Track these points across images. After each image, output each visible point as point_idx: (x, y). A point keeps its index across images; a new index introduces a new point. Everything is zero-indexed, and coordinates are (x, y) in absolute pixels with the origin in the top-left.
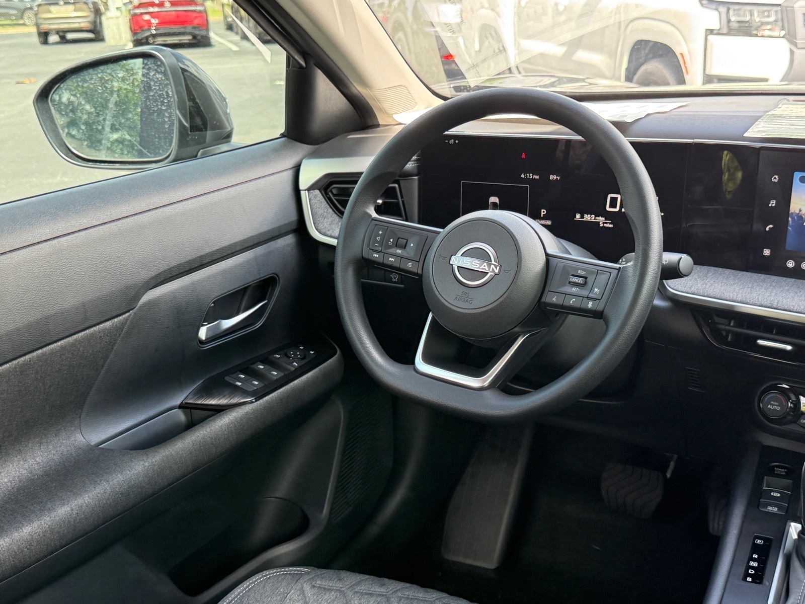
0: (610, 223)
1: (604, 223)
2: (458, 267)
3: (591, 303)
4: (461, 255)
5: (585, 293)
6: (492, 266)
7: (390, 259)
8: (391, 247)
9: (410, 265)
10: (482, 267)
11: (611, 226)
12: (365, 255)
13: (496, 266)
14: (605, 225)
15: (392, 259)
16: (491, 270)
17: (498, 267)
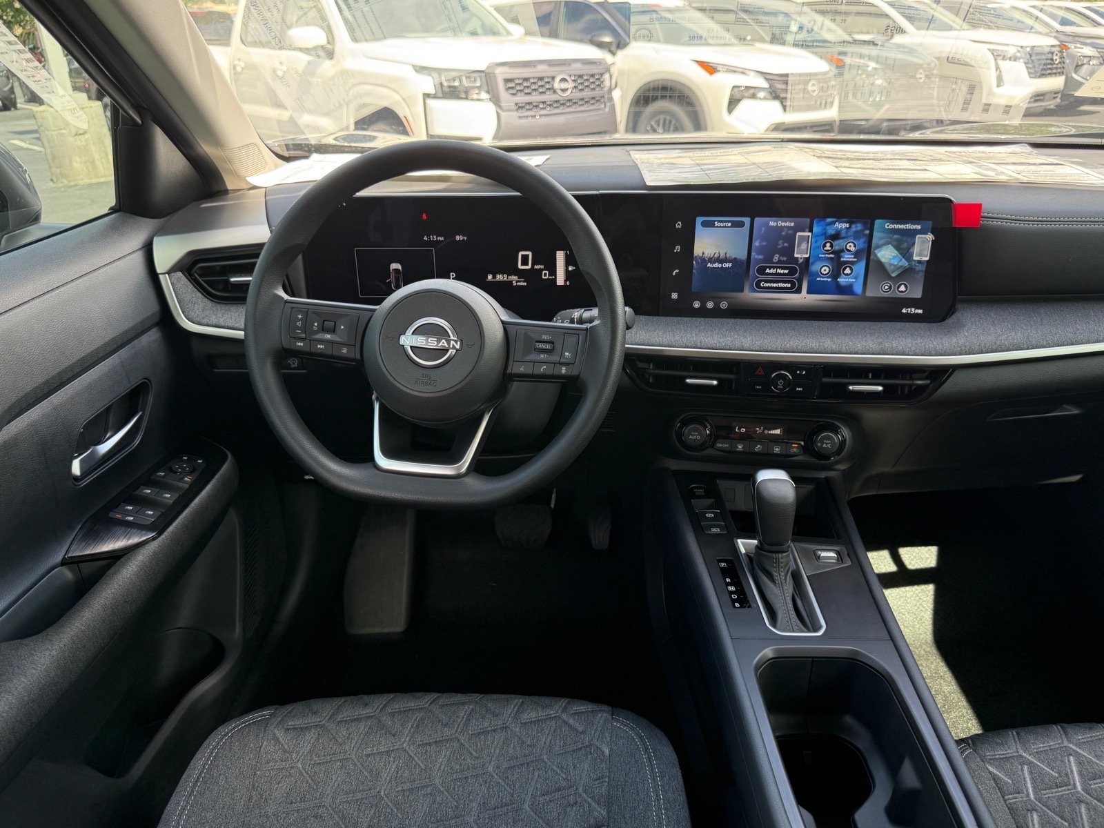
0: (523, 281)
1: (517, 282)
2: (411, 347)
3: (564, 368)
4: (413, 334)
5: (555, 358)
6: (452, 342)
7: (319, 346)
8: (317, 332)
9: (345, 350)
10: (441, 344)
11: (525, 284)
12: (286, 345)
13: (456, 342)
14: (518, 284)
15: (321, 347)
16: (451, 346)
17: (459, 343)
